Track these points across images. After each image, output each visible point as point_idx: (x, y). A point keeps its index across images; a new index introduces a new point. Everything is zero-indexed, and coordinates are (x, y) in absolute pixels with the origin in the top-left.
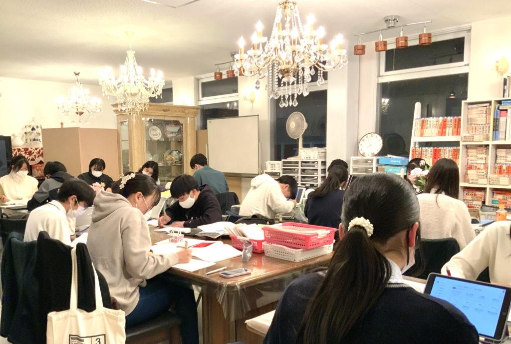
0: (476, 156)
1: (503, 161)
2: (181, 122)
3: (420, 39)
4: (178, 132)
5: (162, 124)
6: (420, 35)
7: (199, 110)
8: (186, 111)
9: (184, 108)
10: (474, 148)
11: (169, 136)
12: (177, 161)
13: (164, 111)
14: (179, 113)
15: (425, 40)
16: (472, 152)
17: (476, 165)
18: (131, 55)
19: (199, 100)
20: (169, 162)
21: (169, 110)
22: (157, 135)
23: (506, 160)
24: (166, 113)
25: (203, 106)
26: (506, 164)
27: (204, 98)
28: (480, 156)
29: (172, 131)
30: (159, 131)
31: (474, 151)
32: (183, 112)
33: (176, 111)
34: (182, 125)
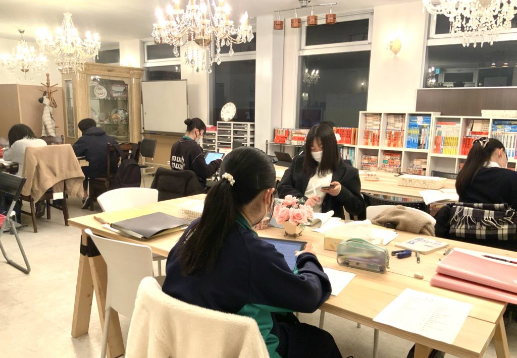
0: (373, 123)
1: (392, 128)
2: (126, 83)
3: (327, 18)
4: (123, 92)
5: (107, 83)
6: (327, 16)
7: (144, 72)
8: (131, 72)
9: (129, 69)
10: (371, 116)
11: (114, 95)
12: (123, 120)
13: (109, 71)
14: (124, 74)
15: (331, 20)
16: (370, 119)
17: (372, 130)
18: (68, 18)
19: (145, 62)
20: (114, 120)
21: (113, 71)
22: (102, 94)
23: (394, 127)
24: (111, 73)
25: (149, 68)
26: (394, 130)
27: (150, 61)
28: (376, 123)
29: (118, 90)
30: (104, 90)
31: (371, 118)
32: (128, 73)
33: (120, 72)
34: (127, 85)
